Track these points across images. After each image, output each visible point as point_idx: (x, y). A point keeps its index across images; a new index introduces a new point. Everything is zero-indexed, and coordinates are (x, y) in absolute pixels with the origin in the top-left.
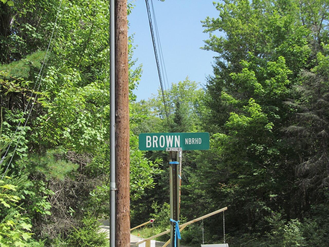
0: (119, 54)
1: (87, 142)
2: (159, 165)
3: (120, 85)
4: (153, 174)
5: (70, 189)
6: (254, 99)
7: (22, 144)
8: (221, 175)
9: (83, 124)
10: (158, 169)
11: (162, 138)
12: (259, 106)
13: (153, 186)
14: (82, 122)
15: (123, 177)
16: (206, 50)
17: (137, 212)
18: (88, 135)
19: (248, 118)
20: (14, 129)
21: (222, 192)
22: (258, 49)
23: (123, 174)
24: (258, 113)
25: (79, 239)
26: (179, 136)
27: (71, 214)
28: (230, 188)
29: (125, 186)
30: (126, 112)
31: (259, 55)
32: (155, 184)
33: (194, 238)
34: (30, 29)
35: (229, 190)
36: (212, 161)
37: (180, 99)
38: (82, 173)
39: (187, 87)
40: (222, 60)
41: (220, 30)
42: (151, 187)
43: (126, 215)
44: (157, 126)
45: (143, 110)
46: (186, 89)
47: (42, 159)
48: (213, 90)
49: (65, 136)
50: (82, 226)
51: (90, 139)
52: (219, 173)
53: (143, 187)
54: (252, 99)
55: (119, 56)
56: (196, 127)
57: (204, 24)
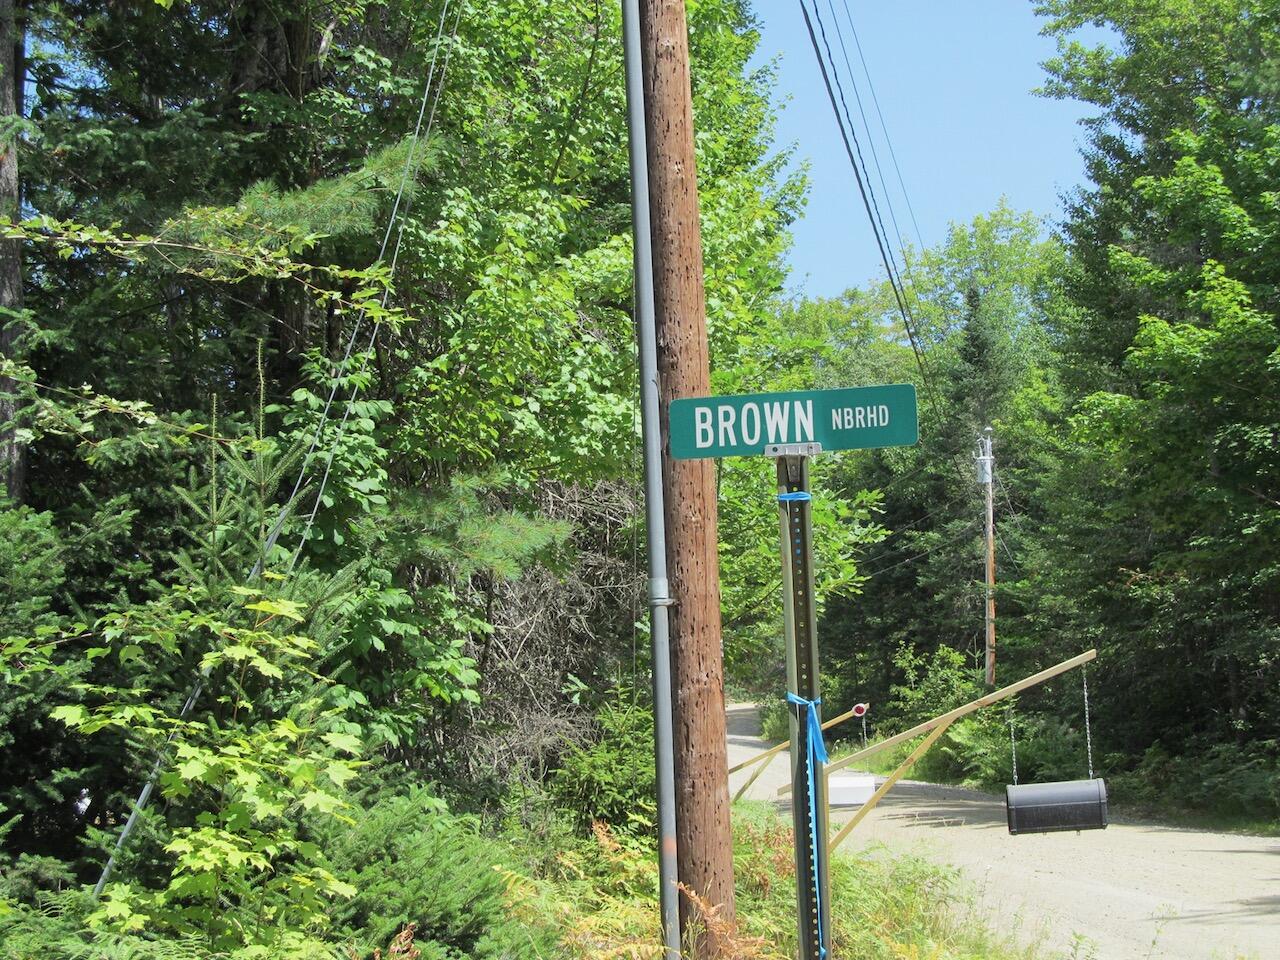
0: (660, 128)
1: (600, 445)
2: (871, 512)
3: (670, 236)
4: (856, 544)
5: (571, 611)
6: (1220, 261)
7: (366, 462)
8: (1128, 538)
9: (580, 382)
10: (875, 526)
11: (750, 411)
12: (1240, 286)
13: (857, 588)
14: (579, 374)
15: (693, 560)
16: (1053, 97)
17: (847, 682)
18: (600, 419)
19: (1206, 332)
20: (335, 414)
21: (1131, 600)
22: (1234, 84)
23: (693, 549)
24: (1240, 312)
25: (590, 780)
26: (809, 403)
27: (576, 699)
28: (1162, 583)
29: (701, 589)
30: (695, 329)
31: (1244, 106)
32: (862, 579)
33: (1042, 765)
34: (372, 66)
35: (1156, 591)
36: (1092, 490)
37: (981, 276)
38: (612, 555)
39: (1005, 234)
40: (1113, 129)
41: (1097, 24)
42: (852, 590)
43: (709, 691)
44: (904, 376)
45: (854, 324)
46: (1002, 240)
47: (439, 510)
48: (1088, 236)
49: (519, 426)
50: (600, 734)
51: (609, 431)
52: (1122, 535)
53: (820, 594)
54: (1213, 262)
55: (661, 135)
56: (1041, 372)
57: (1041, 7)
